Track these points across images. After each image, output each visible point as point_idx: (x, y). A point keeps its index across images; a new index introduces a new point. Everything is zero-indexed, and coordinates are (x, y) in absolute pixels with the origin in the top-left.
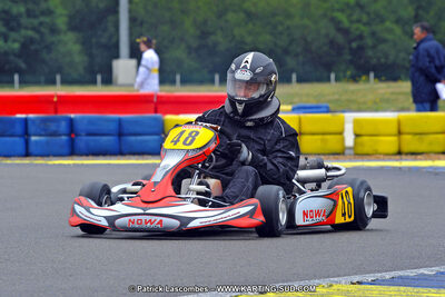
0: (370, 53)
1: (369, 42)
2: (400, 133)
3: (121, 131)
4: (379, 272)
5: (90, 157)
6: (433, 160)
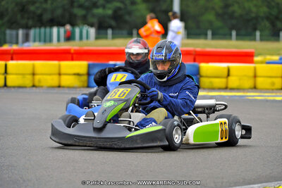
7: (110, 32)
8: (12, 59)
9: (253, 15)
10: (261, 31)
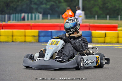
7: (49, 16)
8: (2, 29)
9: (117, 8)
10: (121, 16)
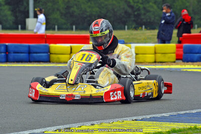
0: (143, 17)
1: (143, 12)
2: (155, 53)
3: (30, 51)
4: (144, 115)
5: (15, 63)
6: (170, 65)
